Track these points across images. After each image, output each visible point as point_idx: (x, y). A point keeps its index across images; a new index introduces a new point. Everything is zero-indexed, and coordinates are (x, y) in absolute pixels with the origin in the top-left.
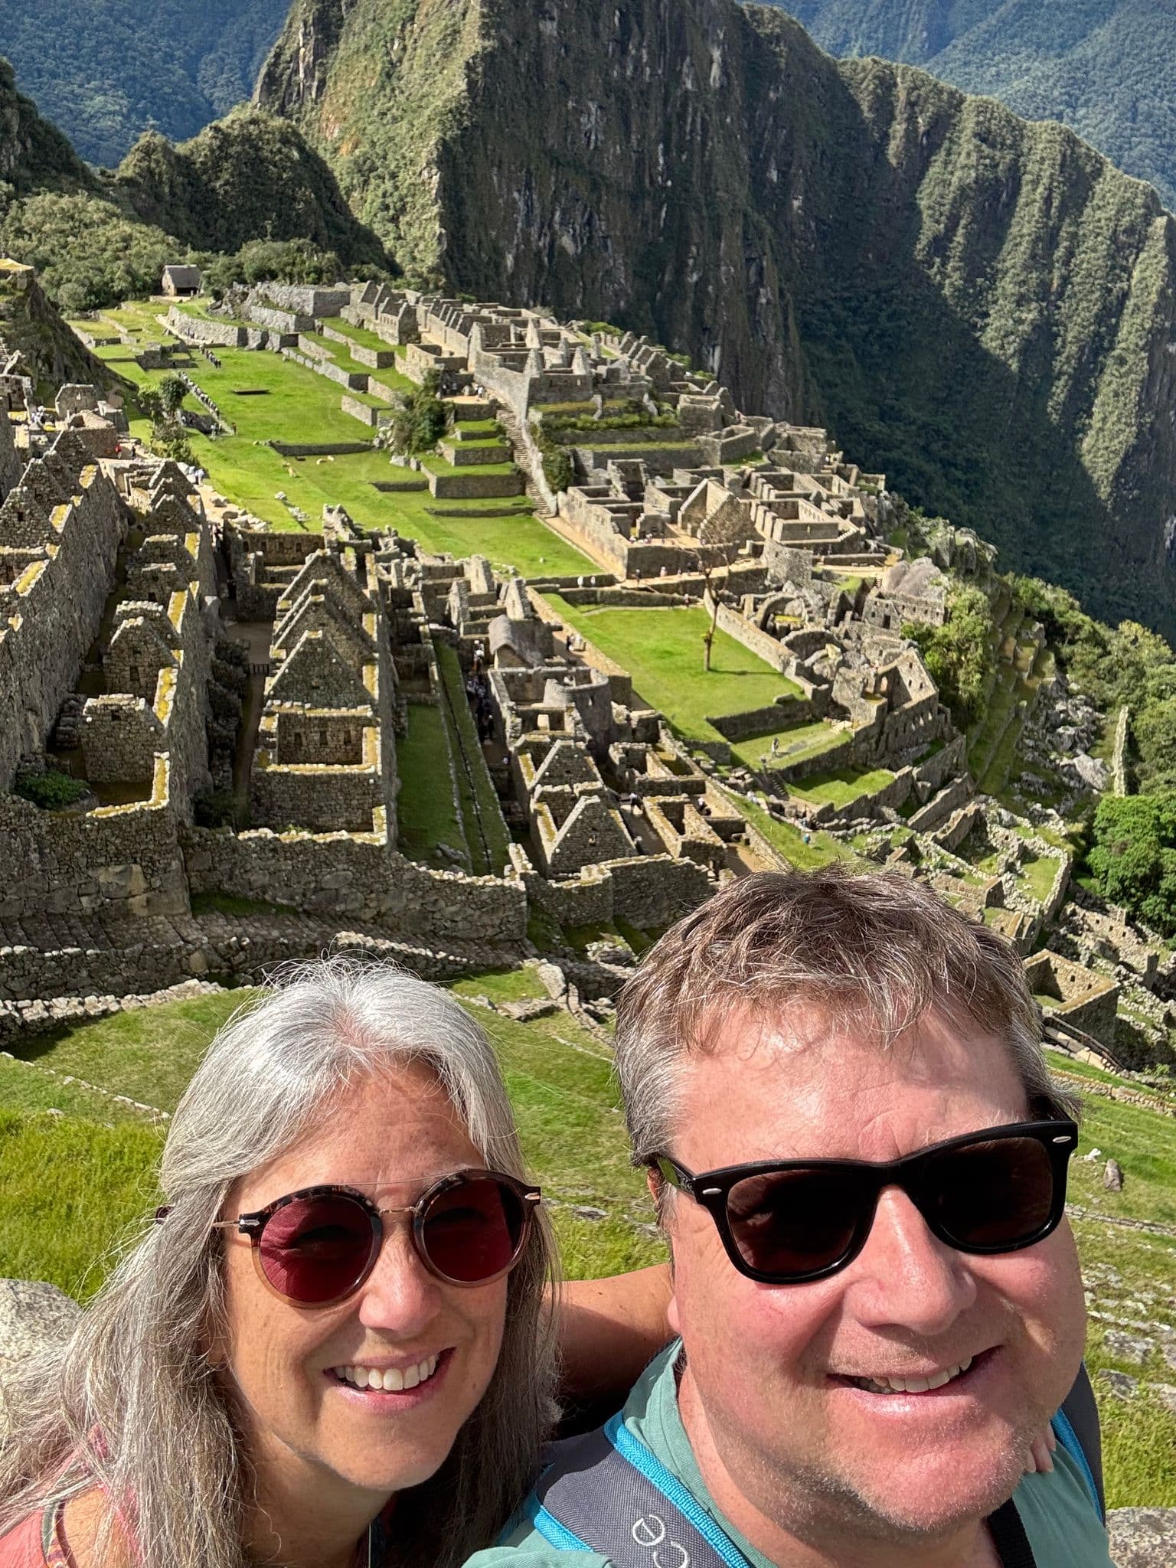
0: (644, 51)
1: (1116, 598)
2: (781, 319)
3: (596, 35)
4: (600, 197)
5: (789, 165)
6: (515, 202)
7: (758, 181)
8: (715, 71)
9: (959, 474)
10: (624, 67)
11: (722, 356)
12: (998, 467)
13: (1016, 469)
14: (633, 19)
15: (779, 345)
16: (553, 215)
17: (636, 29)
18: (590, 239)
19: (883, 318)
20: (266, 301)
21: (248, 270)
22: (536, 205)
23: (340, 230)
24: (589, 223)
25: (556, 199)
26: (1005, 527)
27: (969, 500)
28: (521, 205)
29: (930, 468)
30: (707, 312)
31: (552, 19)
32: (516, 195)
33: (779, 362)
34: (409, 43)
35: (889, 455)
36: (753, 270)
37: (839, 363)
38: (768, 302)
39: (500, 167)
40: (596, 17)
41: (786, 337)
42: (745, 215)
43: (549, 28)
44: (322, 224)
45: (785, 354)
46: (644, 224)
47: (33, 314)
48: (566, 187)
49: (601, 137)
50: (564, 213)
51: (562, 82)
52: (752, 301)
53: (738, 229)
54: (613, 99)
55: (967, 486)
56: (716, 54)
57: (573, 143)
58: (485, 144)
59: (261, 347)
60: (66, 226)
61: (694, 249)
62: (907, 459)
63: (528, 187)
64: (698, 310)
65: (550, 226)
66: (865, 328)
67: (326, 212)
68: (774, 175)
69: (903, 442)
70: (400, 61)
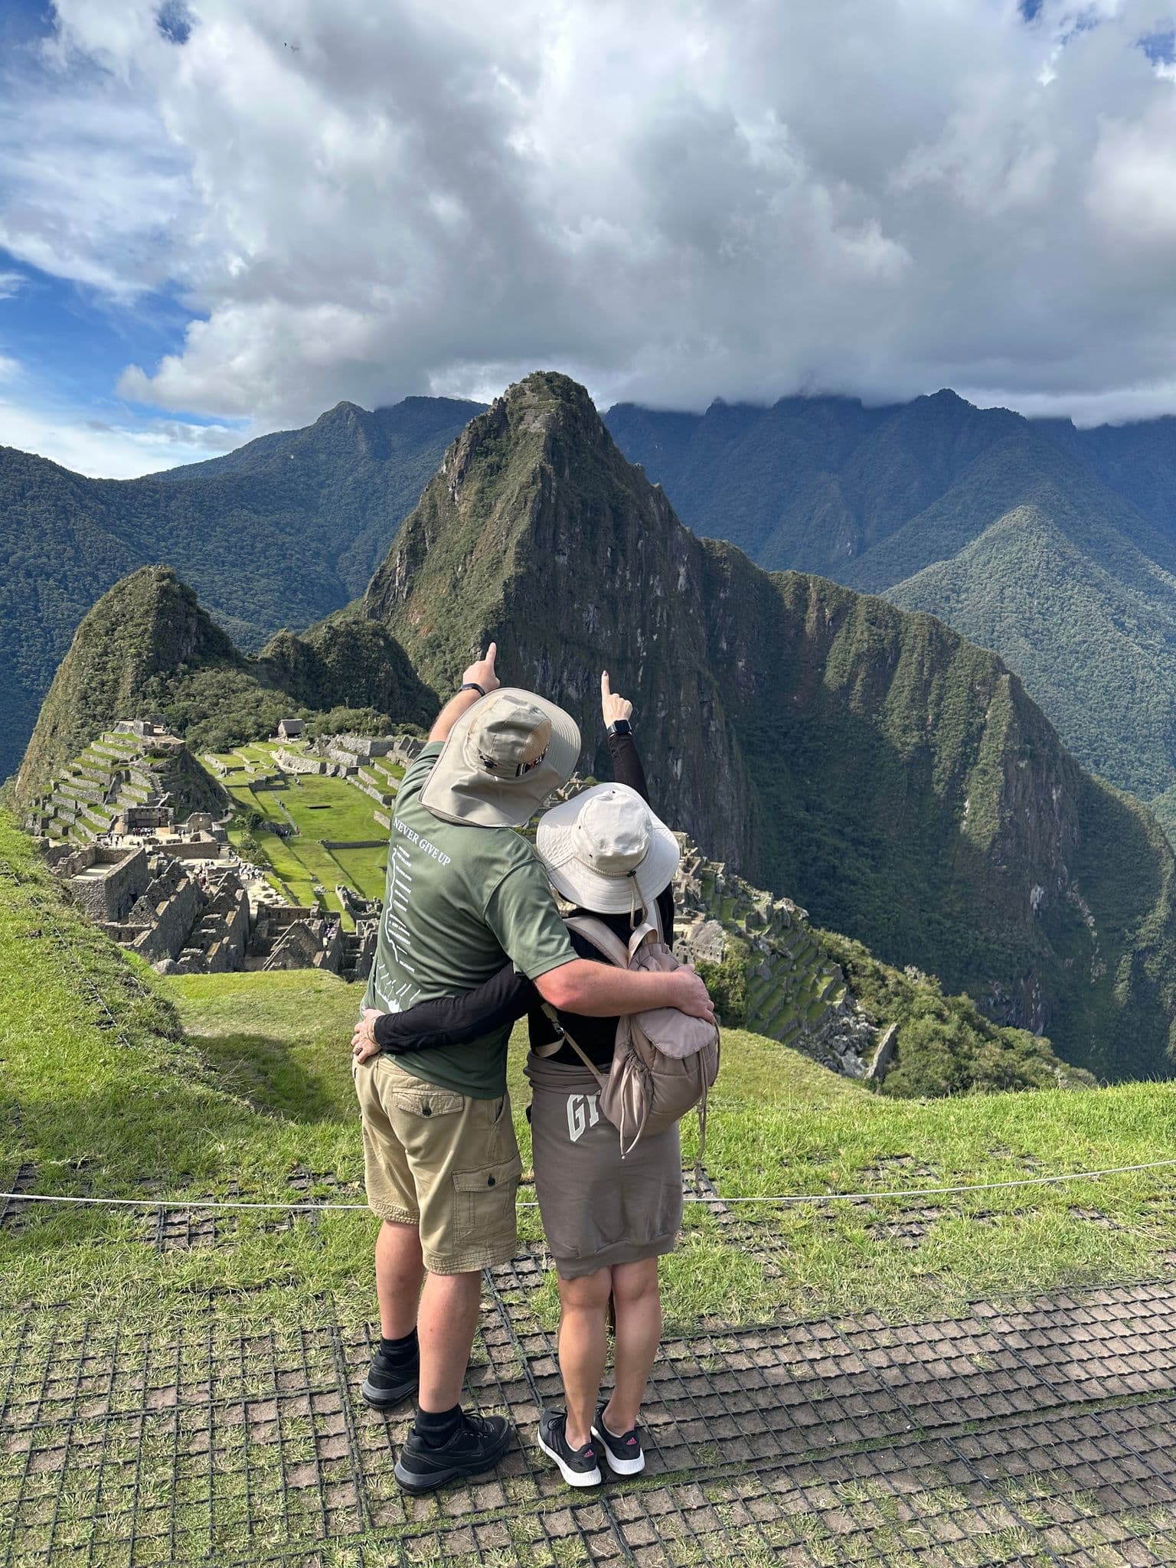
0: (628, 573)
1: (996, 947)
2: (726, 741)
3: (594, 563)
4: (595, 663)
5: (735, 638)
6: (535, 667)
7: (713, 649)
8: (682, 580)
9: (866, 850)
10: (614, 583)
11: (683, 766)
12: (897, 846)
13: (910, 848)
14: (620, 553)
15: (726, 759)
16: (562, 673)
17: (621, 558)
18: (588, 689)
19: (805, 739)
20: (341, 747)
22: (550, 668)
23: (408, 688)
24: (588, 679)
25: (565, 663)
26: (904, 890)
27: (875, 869)
28: (540, 670)
29: (843, 845)
30: (672, 736)
31: (564, 554)
32: (536, 663)
33: (726, 770)
34: (469, 567)
35: (811, 835)
36: (705, 709)
37: (774, 770)
38: (717, 730)
39: (525, 645)
40: (595, 553)
41: (731, 753)
42: (699, 673)
43: (562, 560)
44: (396, 685)
45: (730, 764)
46: (627, 679)
47: (182, 768)
48: (572, 657)
49: (597, 625)
50: (570, 673)
51: (570, 592)
52: (705, 730)
53: (694, 683)
54: (605, 602)
55: (873, 858)
56: (682, 570)
57: (577, 629)
58: (514, 631)
59: (334, 775)
60: (220, 692)
61: (662, 696)
62: (825, 838)
63: (545, 657)
64: (665, 735)
65: (560, 681)
66: (793, 746)
67: (400, 678)
68: (724, 646)
69: (822, 826)
70: (462, 578)
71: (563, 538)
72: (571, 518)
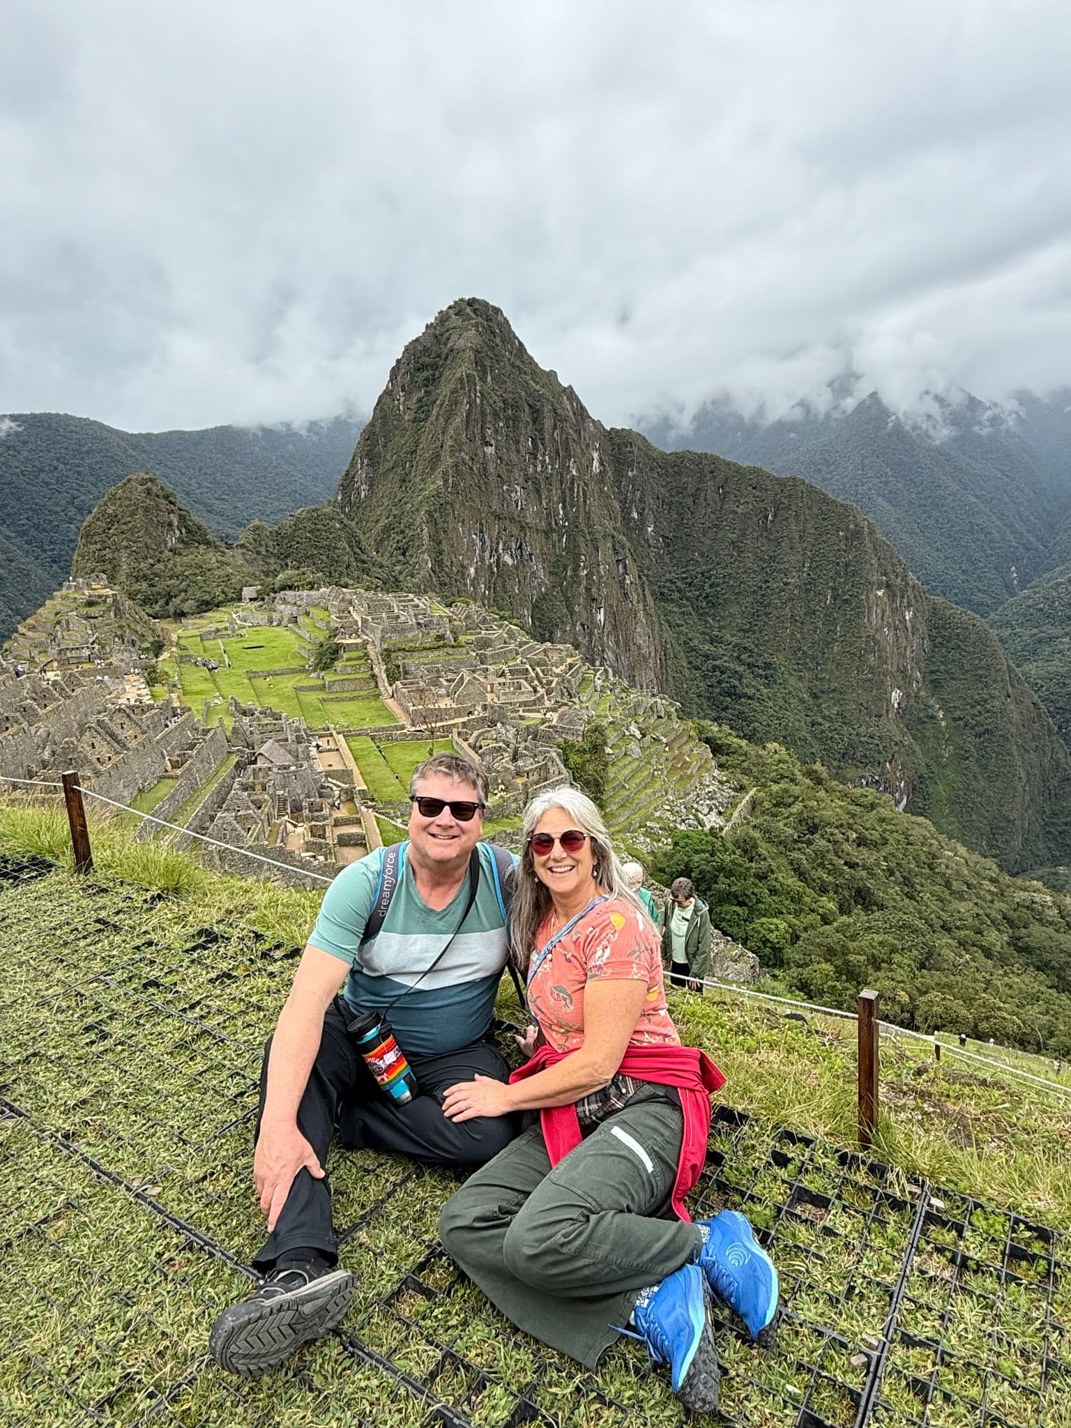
0: (547, 458)
1: (866, 739)
2: (640, 591)
3: (518, 451)
4: (525, 534)
5: (644, 509)
6: (473, 540)
7: (626, 518)
8: (596, 464)
9: (761, 672)
10: (536, 466)
11: (605, 614)
12: (785, 666)
13: (795, 667)
14: (539, 442)
15: (641, 606)
16: (498, 544)
17: (541, 446)
18: (521, 556)
19: (707, 586)
20: (284, 601)
21: (277, 586)
22: (487, 540)
23: (364, 562)
24: (520, 547)
25: (499, 537)
26: (792, 701)
27: (767, 686)
28: (479, 543)
29: (741, 669)
30: (594, 590)
31: (491, 445)
32: (474, 536)
33: (641, 614)
34: (415, 464)
35: (714, 663)
36: (621, 566)
37: (683, 613)
38: (631, 583)
39: (463, 523)
40: (518, 442)
41: (645, 600)
42: (613, 537)
43: (490, 450)
44: (352, 559)
45: (645, 610)
46: (554, 546)
48: (505, 530)
49: (524, 503)
50: (504, 544)
51: (499, 476)
52: (622, 583)
53: (609, 545)
54: (530, 483)
55: (766, 678)
56: (596, 455)
57: (508, 507)
58: (453, 511)
59: (279, 625)
60: (197, 571)
61: (583, 557)
62: (727, 664)
63: (481, 532)
64: (588, 590)
65: (497, 551)
66: (697, 593)
67: (355, 553)
68: (635, 515)
69: (724, 655)
70: (410, 472)
71: (489, 432)
72: (496, 415)
